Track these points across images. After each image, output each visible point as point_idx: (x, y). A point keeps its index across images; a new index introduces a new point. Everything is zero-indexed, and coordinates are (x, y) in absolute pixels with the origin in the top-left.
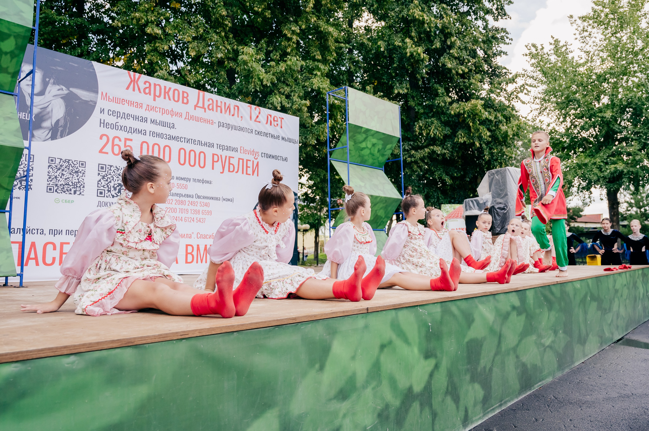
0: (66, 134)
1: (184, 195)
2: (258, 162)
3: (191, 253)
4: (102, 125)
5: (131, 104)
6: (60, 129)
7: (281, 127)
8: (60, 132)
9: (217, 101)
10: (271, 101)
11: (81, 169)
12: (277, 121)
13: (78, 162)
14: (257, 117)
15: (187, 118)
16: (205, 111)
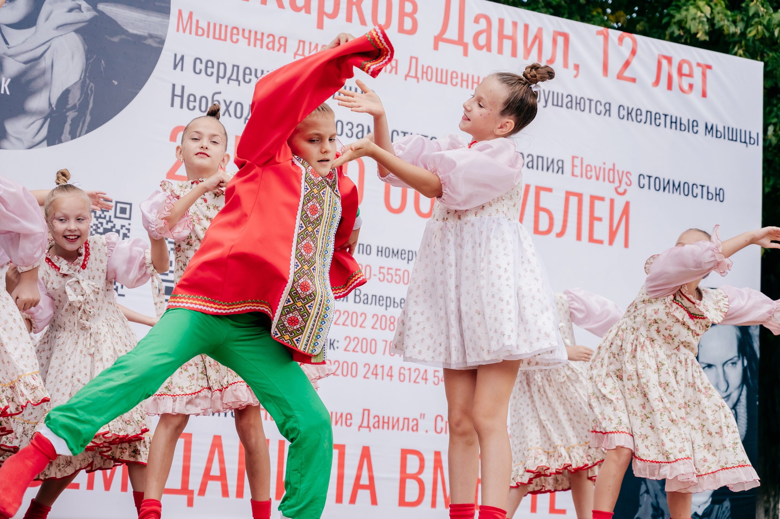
0: (85, 128)
1: (398, 300)
2: (627, 204)
3: (415, 477)
4: (177, 100)
5: (256, 39)
6: (71, 115)
7: (704, 95)
8: (69, 122)
9: (501, 22)
10: (678, 17)
11: (118, 223)
12: (690, 75)
13: (113, 204)
14: (627, 64)
15: (413, 73)
16: (466, 54)
